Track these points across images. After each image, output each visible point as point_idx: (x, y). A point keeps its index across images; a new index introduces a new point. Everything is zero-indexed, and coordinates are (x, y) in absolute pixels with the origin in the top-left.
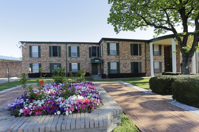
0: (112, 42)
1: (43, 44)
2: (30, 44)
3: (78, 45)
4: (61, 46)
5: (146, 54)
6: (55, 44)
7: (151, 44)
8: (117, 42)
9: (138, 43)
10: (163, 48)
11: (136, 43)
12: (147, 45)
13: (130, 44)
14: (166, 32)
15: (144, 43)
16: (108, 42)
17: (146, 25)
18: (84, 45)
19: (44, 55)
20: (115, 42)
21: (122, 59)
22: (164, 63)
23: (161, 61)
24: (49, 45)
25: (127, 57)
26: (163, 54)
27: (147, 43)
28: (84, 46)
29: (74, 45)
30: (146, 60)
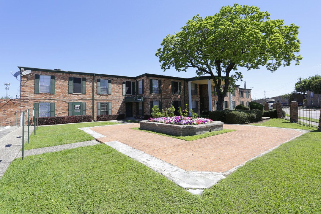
0: (154, 78)
1: (59, 74)
2: (37, 72)
3: (110, 78)
4: (87, 78)
5: (185, 92)
6: (79, 75)
7: (189, 83)
8: (160, 79)
9: (179, 81)
10: (198, 87)
11: (176, 81)
12: (186, 83)
13: (171, 81)
14: (205, 74)
15: (183, 81)
16: (151, 78)
17: (191, 67)
18: (116, 78)
19: (59, 90)
20: (157, 78)
21: (164, 98)
22: (199, 102)
23: (197, 100)
24: (68, 75)
25: (169, 95)
26: (199, 93)
27: (185, 82)
28: (117, 81)
29: (104, 78)
30: (185, 99)
